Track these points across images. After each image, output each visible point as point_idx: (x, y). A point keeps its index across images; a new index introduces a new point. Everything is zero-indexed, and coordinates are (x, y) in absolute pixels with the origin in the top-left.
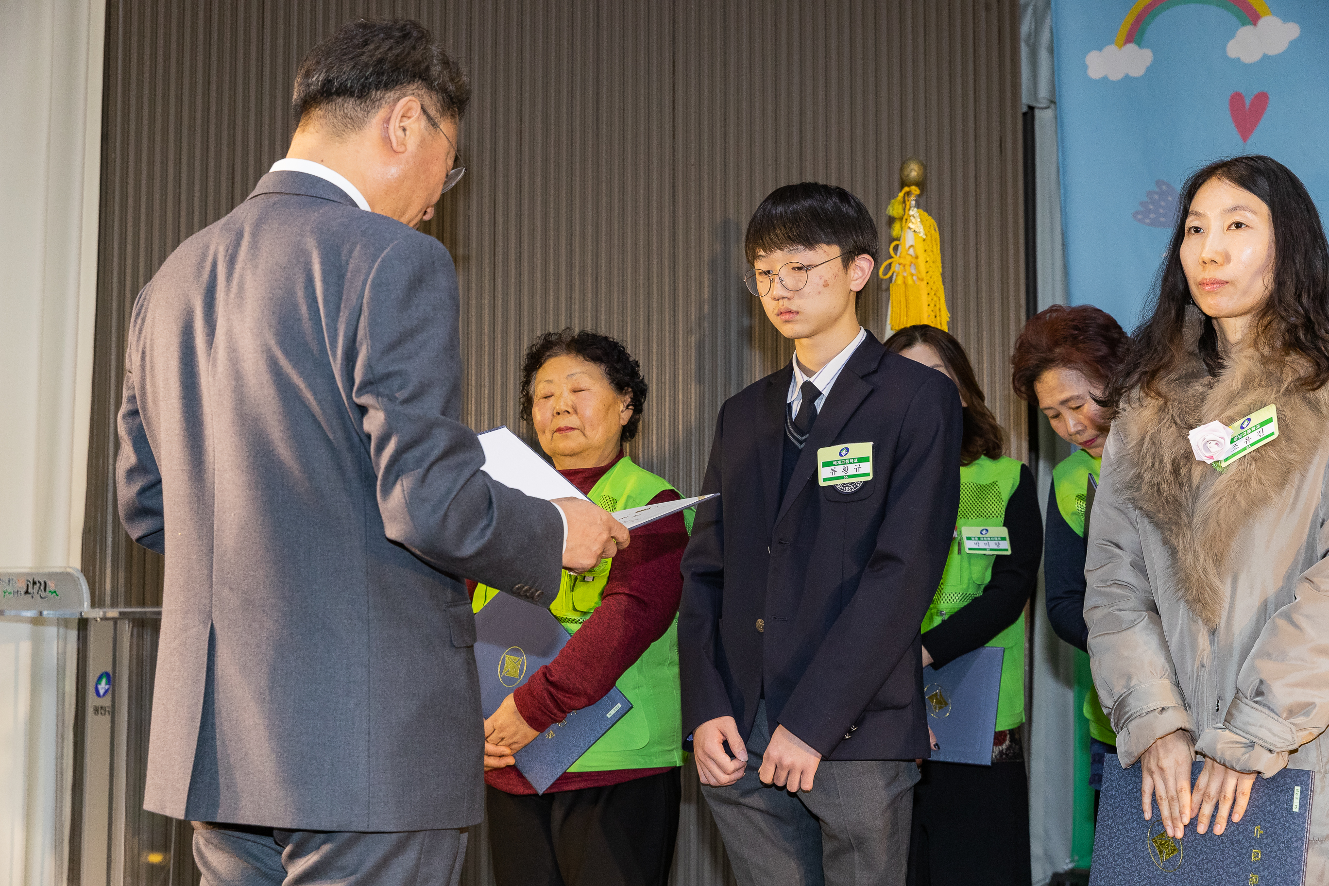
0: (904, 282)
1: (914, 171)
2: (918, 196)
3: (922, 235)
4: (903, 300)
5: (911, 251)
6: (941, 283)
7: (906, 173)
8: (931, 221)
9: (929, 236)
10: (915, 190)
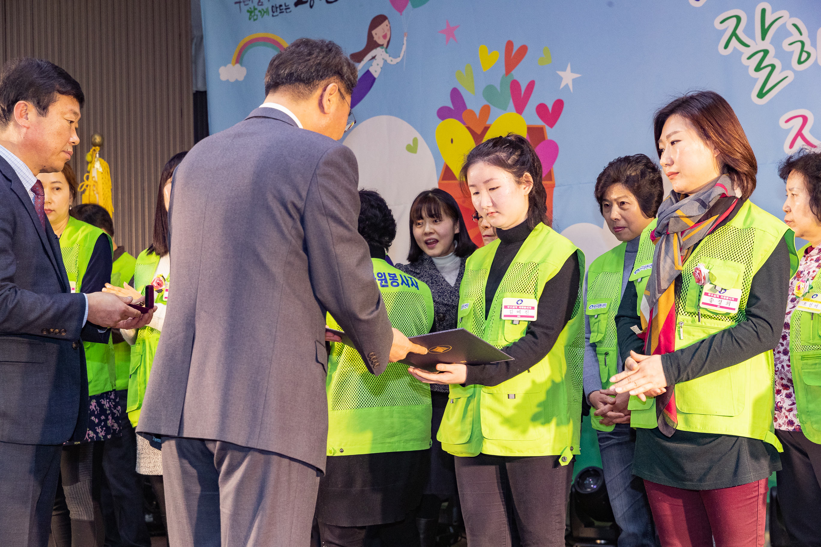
0: (91, 194)
1: (98, 139)
2: (100, 151)
3: (101, 170)
5: (94, 179)
6: (110, 194)
7: (93, 140)
8: (105, 164)
9: (105, 171)
10: (98, 148)
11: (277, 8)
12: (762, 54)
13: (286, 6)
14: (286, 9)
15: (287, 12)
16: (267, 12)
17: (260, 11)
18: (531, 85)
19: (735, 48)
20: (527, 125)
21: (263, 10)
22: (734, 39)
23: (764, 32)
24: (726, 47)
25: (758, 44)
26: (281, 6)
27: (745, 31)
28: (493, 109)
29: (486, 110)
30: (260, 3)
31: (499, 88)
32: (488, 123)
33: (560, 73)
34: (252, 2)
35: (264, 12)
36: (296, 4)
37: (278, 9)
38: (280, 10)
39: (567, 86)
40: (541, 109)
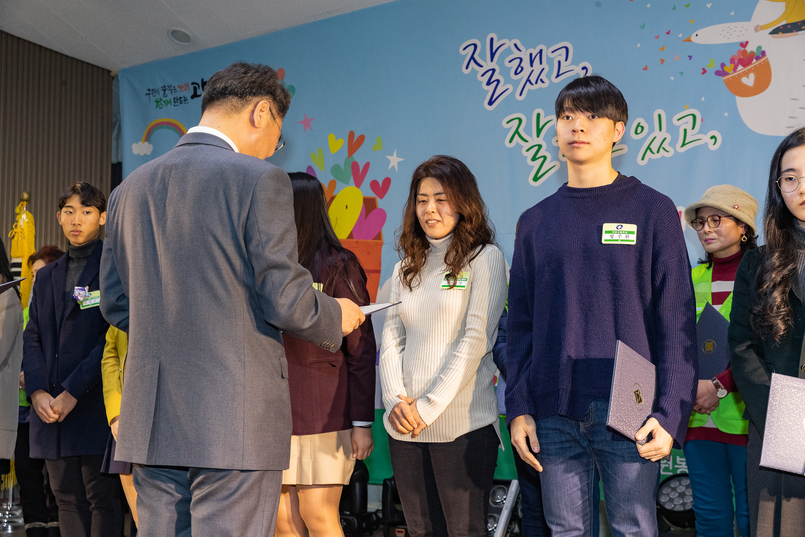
0: (18, 240)
1: (25, 196)
2: (27, 205)
3: (27, 220)
4: (16, 246)
5: (21, 227)
6: (34, 239)
7: (21, 196)
8: (31, 216)
9: (30, 221)
10: (25, 203)
11: (177, 99)
12: (536, 148)
13: (184, 98)
14: (184, 101)
15: (185, 103)
16: (170, 102)
17: (164, 102)
18: (367, 166)
19: (517, 142)
20: (363, 197)
21: (167, 100)
22: (517, 135)
23: (539, 131)
24: (511, 141)
25: (534, 140)
26: (181, 98)
27: (524, 130)
28: (339, 183)
29: (333, 184)
30: (165, 95)
31: (343, 167)
32: (334, 194)
33: (389, 157)
34: (159, 94)
35: (168, 102)
36: (193, 97)
37: (179, 101)
38: (180, 101)
39: (393, 167)
40: (374, 185)
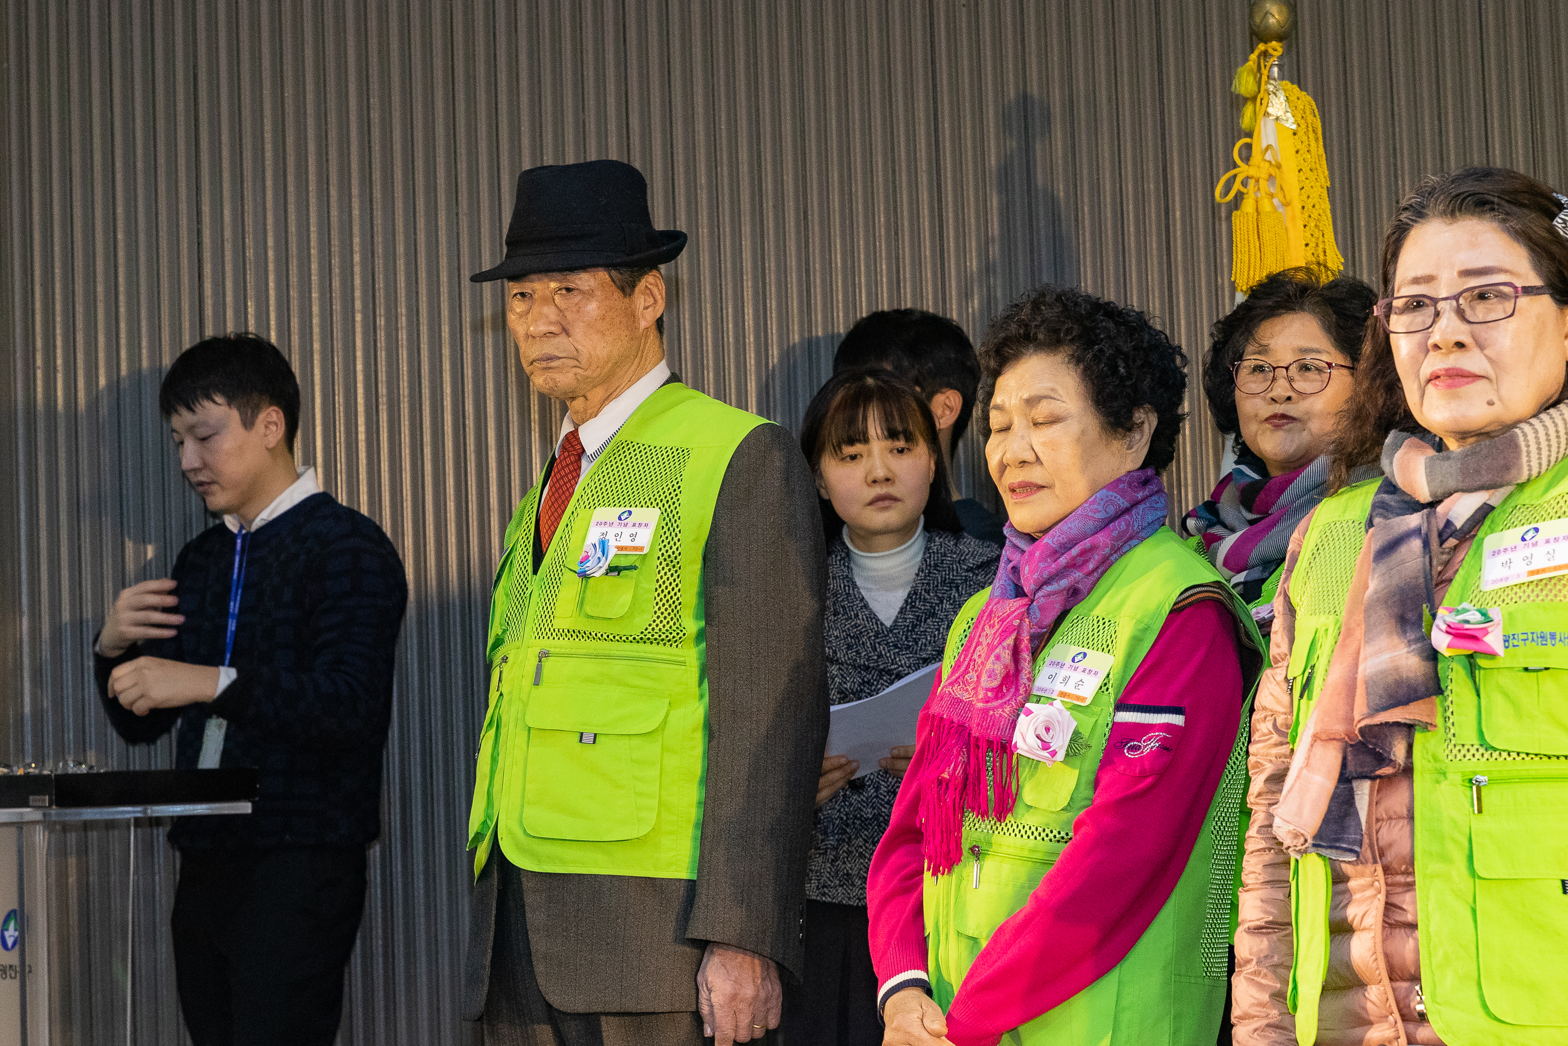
0: (1259, 210)
1: (1275, 16)
2: (1280, 58)
3: (1291, 123)
4: (1255, 238)
5: (1268, 156)
6: (1327, 206)
7: (1258, 20)
8: (1306, 100)
9: (1303, 126)
10: (1276, 48)
